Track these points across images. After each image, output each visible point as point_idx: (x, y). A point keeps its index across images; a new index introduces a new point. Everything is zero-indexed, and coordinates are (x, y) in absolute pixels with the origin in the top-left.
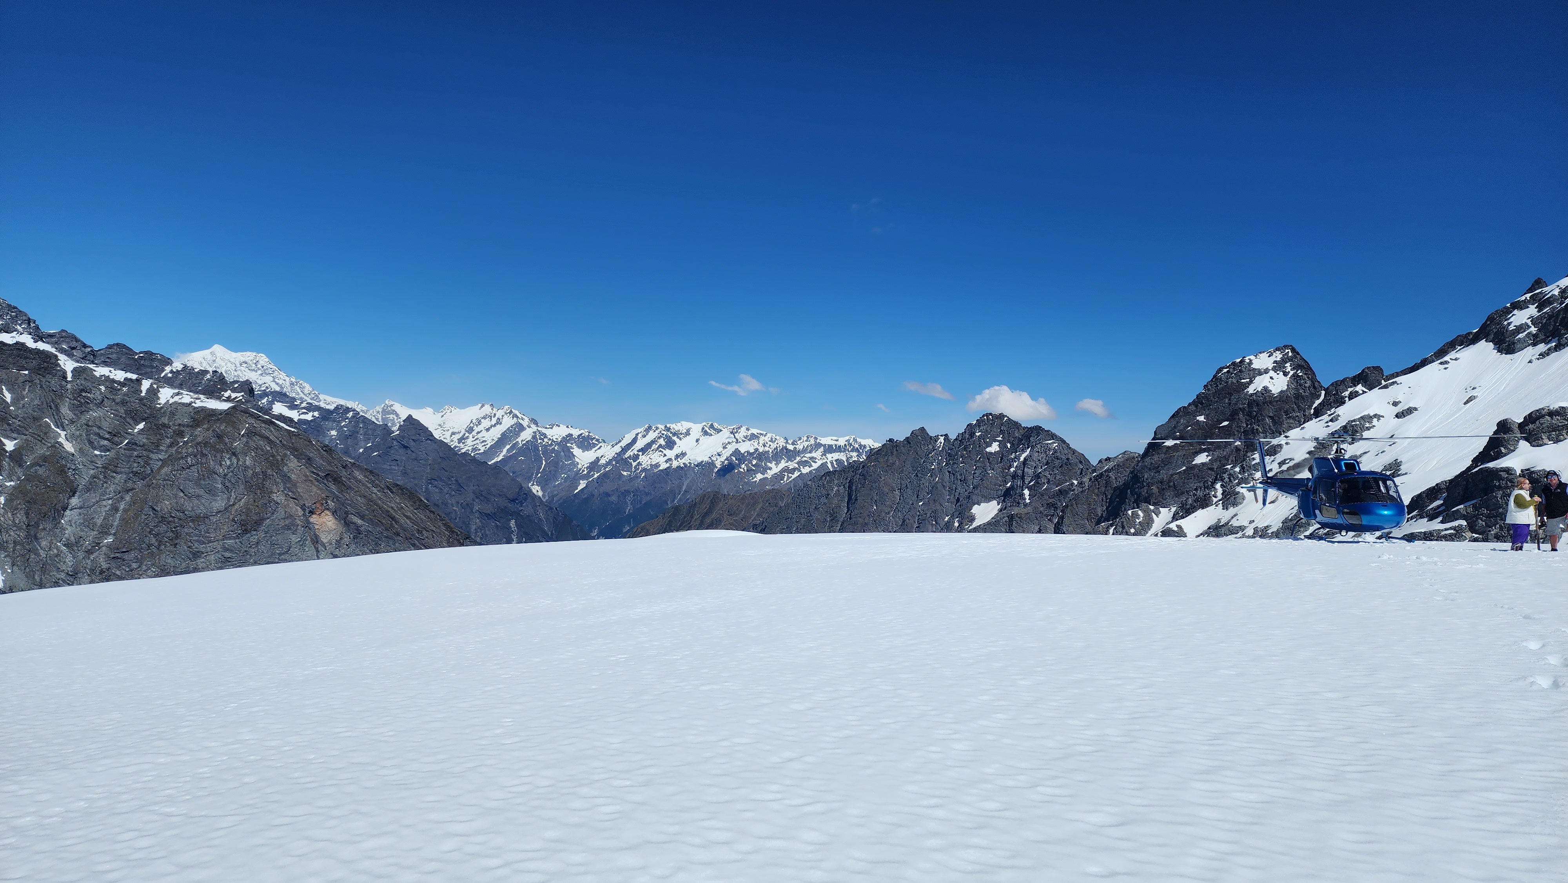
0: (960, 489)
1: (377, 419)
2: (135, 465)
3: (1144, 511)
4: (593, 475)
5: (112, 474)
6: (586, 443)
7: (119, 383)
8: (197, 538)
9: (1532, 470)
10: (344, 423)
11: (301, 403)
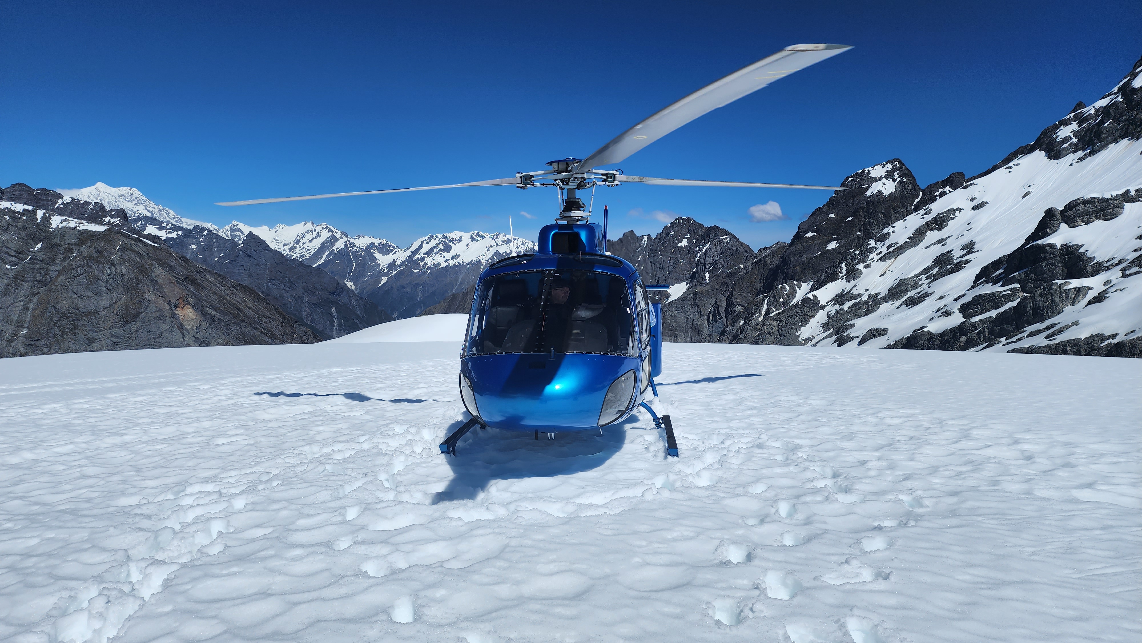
0: (659, 275)
1: (227, 236)
2: (38, 275)
3: (789, 285)
4: (392, 272)
5: (21, 283)
6: (385, 249)
7: (19, 213)
8: (90, 328)
9: (1069, 245)
10: (201, 239)
11: (168, 225)
